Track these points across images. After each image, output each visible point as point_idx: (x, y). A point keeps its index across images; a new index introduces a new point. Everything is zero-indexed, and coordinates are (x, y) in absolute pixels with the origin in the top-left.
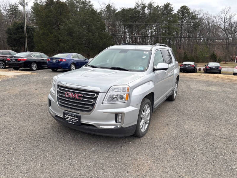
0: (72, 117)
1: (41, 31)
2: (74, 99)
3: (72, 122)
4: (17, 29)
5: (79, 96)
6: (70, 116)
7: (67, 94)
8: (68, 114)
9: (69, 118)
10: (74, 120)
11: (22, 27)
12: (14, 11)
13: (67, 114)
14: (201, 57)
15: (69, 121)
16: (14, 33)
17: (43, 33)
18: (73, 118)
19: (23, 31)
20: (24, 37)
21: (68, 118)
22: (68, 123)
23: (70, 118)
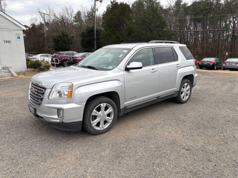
1: (106, 33)
4: (89, 32)
11: (93, 31)
12: (91, 17)
16: (87, 37)
17: (107, 35)
19: (93, 34)
20: (93, 40)
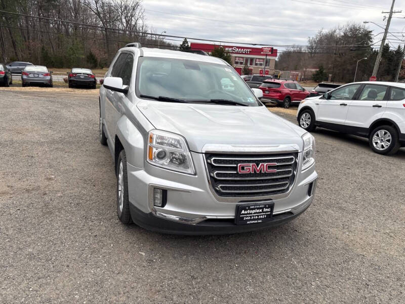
0: (258, 211)
2: (261, 174)
3: (258, 219)
5: (270, 167)
6: (254, 209)
7: (243, 168)
8: (251, 207)
9: (252, 214)
10: (260, 215)
13: (249, 207)
14: (74, 58)
15: (250, 220)
18: (261, 211)
21: (250, 214)
22: (248, 224)
23: (254, 213)
